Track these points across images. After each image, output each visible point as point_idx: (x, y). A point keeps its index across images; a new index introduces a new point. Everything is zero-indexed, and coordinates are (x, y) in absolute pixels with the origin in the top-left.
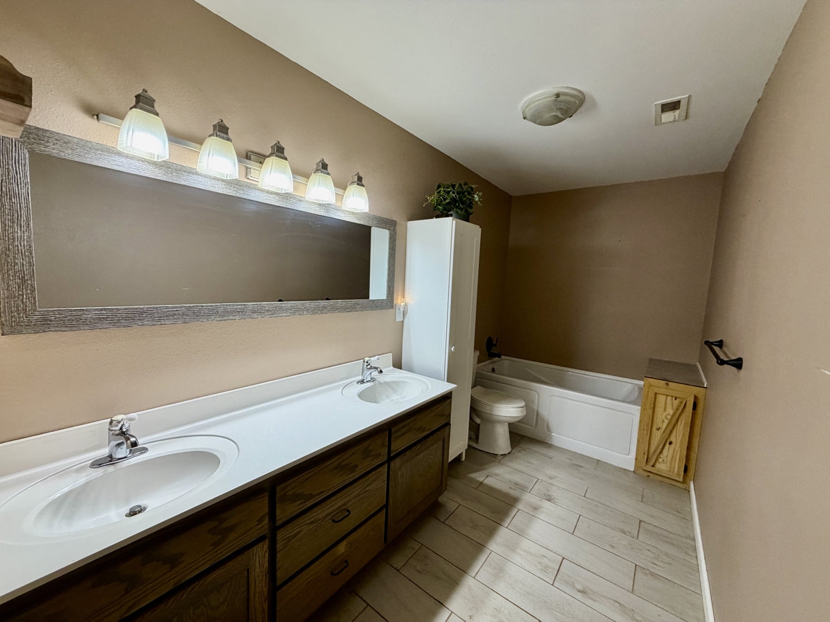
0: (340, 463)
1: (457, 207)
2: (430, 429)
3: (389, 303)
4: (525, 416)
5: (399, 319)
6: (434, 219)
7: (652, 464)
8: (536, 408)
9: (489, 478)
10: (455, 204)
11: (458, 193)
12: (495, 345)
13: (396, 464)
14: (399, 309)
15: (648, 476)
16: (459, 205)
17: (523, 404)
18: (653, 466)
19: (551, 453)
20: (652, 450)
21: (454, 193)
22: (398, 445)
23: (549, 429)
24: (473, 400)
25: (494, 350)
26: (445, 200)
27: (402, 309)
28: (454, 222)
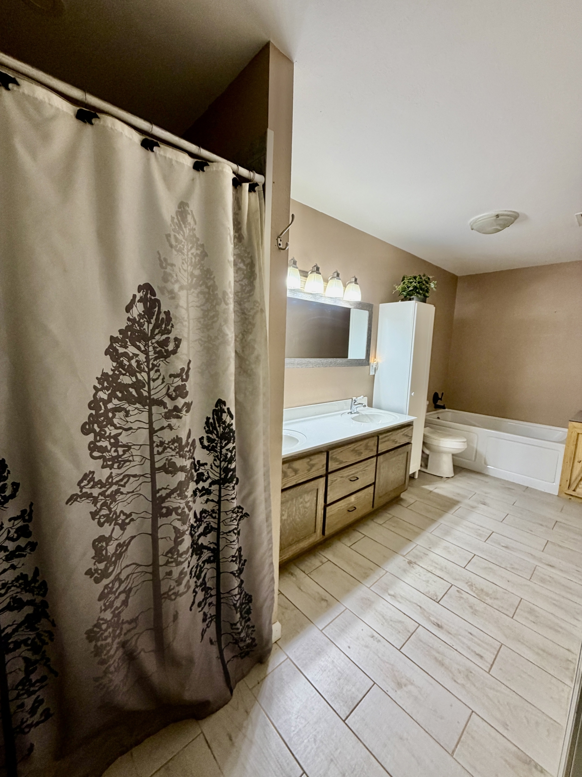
0: (355, 448)
1: (417, 293)
2: (399, 443)
3: (366, 362)
4: (466, 449)
5: (372, 373)
6: (400, 302)
7: (573, 489)
8: (475, 446)
9: (437, 489)
10: (416, 290)
11: (419, 283)
12: (441, 399)
13: (381, 458)
14: (372, 366)
15: (570, 499)
16: (419, 291)
17: (465, 440)
18: (574, 491)
19: (486, 479)
20: (573, 478)
21: (415, 283)
22: (383, 448)
23: (486, 463)
24: (425, 436)
25: (439, 403)
26: (408, 287)
27: (374, 367)
28: (416, 304)
